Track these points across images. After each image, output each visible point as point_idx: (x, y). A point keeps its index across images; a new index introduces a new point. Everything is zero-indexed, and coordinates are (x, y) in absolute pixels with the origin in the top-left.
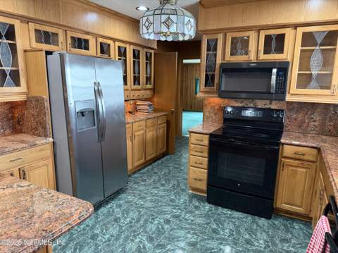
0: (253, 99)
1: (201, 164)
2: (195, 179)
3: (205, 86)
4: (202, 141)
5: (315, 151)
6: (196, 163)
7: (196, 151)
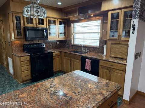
0: (32, 40)
1: (27, 69)
2: (26, 76)
3: (18, 36)
4: (26, 59)
5: (59, 53)
6: (25, 69)
7: (24, 64)
